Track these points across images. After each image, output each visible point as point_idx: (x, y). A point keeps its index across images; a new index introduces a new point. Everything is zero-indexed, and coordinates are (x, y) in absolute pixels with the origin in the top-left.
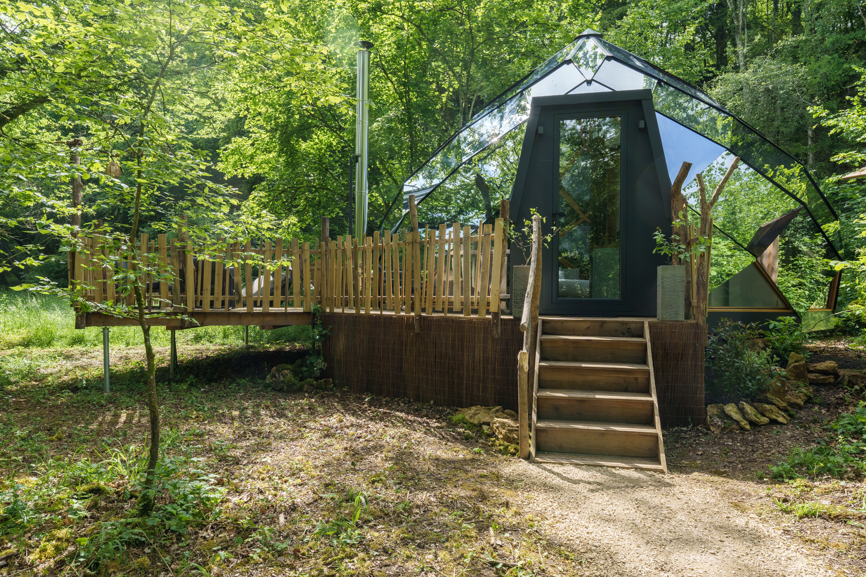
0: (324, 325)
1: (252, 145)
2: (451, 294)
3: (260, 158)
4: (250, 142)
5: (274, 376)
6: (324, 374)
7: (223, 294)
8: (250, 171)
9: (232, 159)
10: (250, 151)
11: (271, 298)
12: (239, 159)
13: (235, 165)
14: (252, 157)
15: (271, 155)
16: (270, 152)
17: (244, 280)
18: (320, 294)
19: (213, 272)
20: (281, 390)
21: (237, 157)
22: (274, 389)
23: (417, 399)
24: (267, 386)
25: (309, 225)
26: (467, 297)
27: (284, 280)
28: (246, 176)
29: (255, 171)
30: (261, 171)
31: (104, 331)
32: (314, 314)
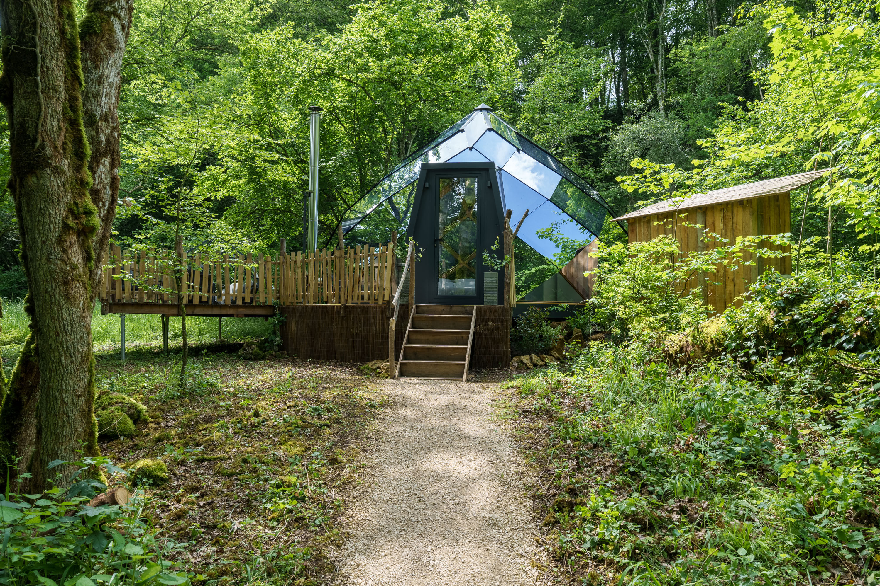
0: (282, 314)
1: (225, 172)
2: (362, 290)
3: (232, 183)
4: (223, 170)
5: (245, 350)
6: (281, 348)
7: (209, 291)
8: (223, 193)
9: (207, 184)
10: (222, 177)
11: (243, 295)
12: (213, 184)
13: (208, 190)
14: (224, 182)
15: (241, 181)
16: (240, 178)
17: (223, 283)
18: (279, 293)
19: (201, 276)
20: (250, 359)
21: (211, 182)
22: (244, 359)
23: (342, 360)
24: (239, 357)
25: (275, 241)
26: (372, 292)
27: (253, 286)
28: (218, 198)
29: (227, 194)
30: (232, 194)
31: (121, 317)
32: (274, 307)
